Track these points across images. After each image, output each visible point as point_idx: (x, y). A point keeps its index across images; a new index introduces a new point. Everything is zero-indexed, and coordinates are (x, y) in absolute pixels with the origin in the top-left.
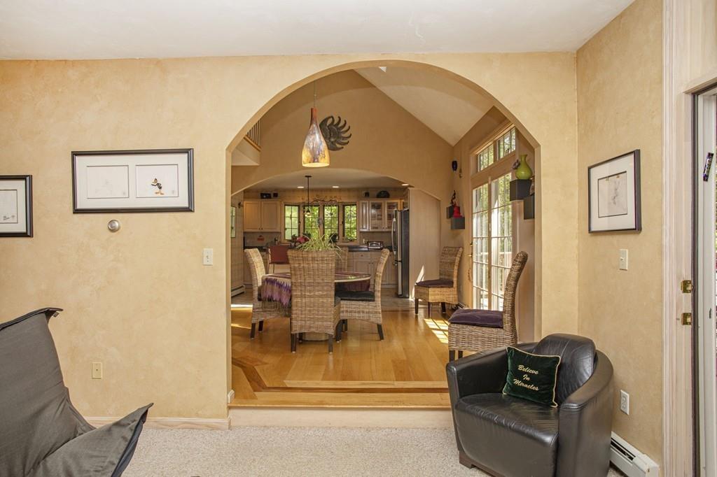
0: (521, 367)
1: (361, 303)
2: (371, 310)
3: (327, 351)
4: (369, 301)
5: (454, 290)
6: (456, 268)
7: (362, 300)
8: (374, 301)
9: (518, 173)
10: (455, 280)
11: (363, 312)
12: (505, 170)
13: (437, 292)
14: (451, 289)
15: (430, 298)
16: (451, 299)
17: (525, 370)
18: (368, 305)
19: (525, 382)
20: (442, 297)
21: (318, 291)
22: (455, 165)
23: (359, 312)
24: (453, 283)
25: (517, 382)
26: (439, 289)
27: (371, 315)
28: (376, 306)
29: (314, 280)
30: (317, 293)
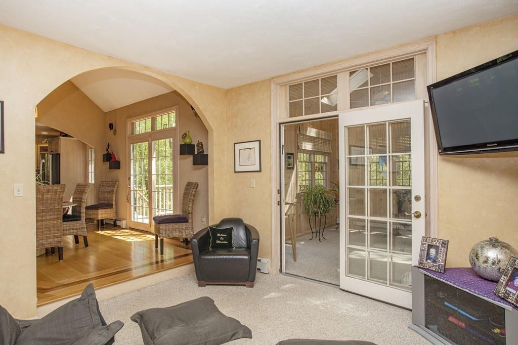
0: (218, 235)
1: (71, 222)
2: (78, 227)
3: (57, 259)
4: (77, 220)
5: (113, 210)
6: (114, 195)
7: (71, 221)
8: (80, 220)
9: (185, 140)
10: (114, 203)
11: (73, 229)
12: (166, 136)
13: (103, 212)
14: (112, 209)
15: (99, 216)
16: (112, 216)
17: (221, 235)
18: (77, 224)
19: (222, 241)
20: (106, 215)
21: (50, 215)
22: (111, 126)
23: (69, 229)
24: (113, 205)
25: (218, 242)
26: (105, 210)
27: (79, 230)
28: (82, 224)
29: (47, 207)
30: (48, 217)
